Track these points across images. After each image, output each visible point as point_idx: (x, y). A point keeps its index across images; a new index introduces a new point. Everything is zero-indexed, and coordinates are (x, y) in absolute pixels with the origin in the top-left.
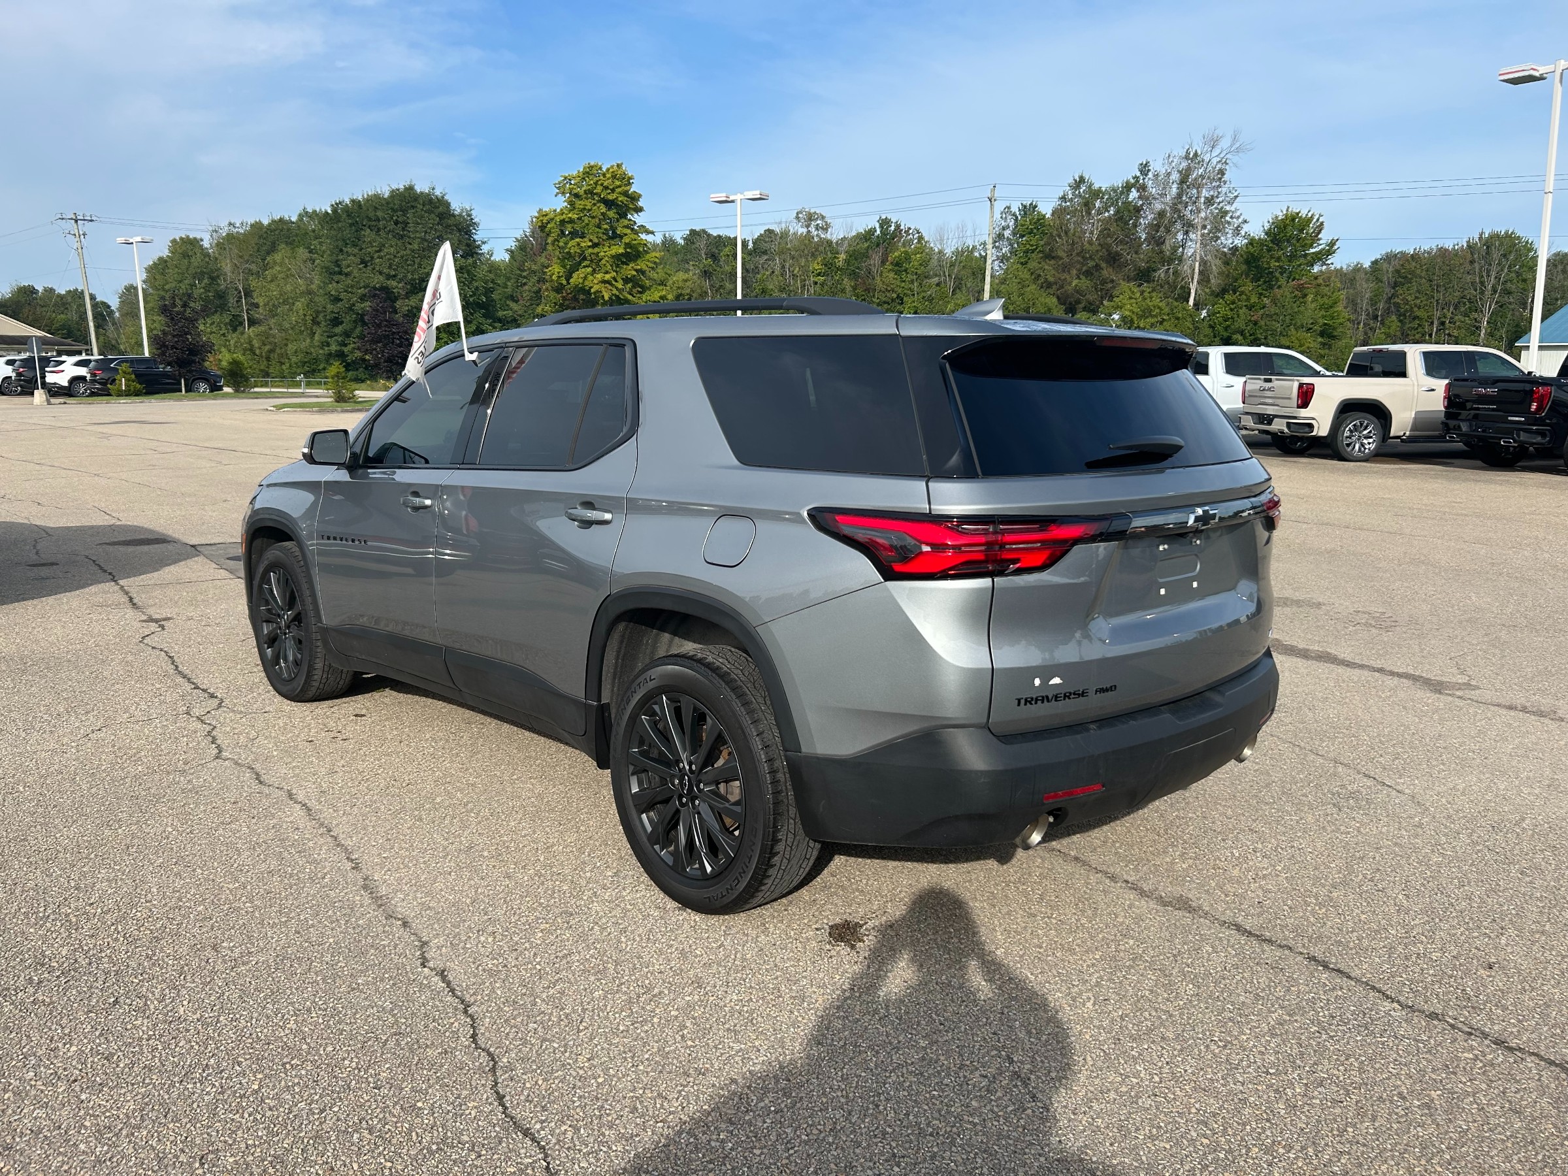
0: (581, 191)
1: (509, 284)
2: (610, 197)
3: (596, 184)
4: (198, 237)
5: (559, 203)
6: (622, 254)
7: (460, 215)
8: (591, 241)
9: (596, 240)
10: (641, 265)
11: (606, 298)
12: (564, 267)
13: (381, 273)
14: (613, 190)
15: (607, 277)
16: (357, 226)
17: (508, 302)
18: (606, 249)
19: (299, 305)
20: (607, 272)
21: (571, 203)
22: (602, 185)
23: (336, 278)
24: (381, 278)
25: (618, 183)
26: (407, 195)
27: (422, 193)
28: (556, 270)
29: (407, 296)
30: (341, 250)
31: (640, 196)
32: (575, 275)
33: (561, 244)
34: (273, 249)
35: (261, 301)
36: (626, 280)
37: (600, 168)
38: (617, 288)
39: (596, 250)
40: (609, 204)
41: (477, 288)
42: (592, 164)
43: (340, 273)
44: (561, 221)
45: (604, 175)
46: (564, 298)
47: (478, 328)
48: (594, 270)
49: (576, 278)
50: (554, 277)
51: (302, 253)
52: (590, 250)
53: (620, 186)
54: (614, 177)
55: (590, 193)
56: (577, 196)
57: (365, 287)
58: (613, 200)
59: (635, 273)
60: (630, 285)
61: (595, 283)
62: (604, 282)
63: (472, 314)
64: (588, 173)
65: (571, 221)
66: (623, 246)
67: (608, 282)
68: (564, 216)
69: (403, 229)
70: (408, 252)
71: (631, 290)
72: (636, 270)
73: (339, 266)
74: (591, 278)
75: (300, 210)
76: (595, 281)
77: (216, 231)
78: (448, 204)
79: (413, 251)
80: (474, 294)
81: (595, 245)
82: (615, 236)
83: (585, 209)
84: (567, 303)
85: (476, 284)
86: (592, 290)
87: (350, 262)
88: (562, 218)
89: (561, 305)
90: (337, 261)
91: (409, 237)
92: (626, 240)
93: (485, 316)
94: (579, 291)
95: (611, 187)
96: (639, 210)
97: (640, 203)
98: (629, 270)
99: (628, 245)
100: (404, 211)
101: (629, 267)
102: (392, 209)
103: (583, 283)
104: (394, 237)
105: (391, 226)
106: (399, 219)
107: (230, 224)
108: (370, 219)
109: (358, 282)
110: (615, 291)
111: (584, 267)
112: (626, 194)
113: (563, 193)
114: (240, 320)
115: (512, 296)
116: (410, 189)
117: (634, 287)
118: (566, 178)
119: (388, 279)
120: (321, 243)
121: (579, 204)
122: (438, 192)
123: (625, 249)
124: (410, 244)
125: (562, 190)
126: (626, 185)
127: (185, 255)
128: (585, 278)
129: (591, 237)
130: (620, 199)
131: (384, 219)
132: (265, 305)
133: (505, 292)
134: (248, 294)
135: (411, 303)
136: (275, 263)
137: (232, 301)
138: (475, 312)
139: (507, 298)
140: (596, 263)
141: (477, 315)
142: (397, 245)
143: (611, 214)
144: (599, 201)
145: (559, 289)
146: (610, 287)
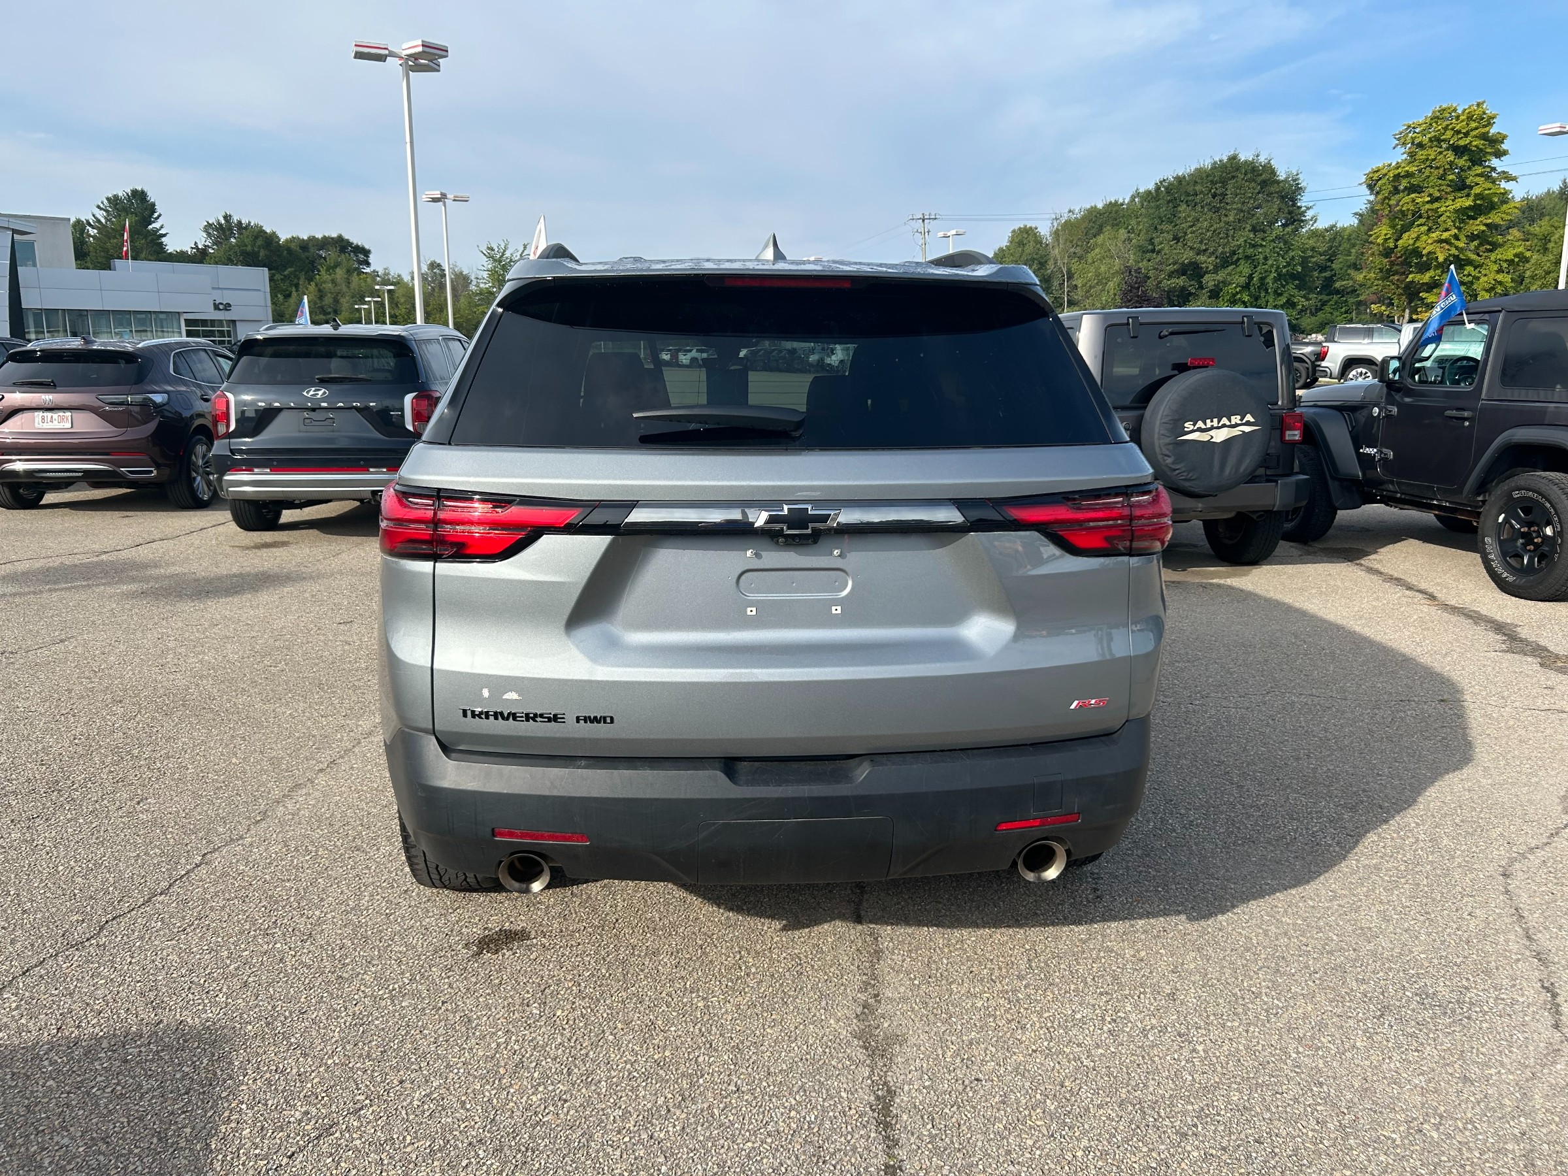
0: (1425, 140)
1: (1353, 251)
2: (1462, 143)
3: (1446, 129)
4: (1034, 226)
5: (1398, 156)
6: (1470, 208)
7: (1286, 181)
8: (1430, 195)
9: (1437, 194)
10: (1494, 218)
11: (1441, 259)
12: (1393, 227)
13: (1191, 248)
14: (1466, 135)
15: (1445, 235)
16: (1174, 203)
17: (1349, 271)
18: (1449, 202)
19: (1111, 284)
20: (1447, 230)
21: (1412, 155)
22: (1453, 129)
23: (1148, 255)
24: (1191, 254)
25: (1473, 125)
26: (1229, 166)
27: (1246, 162)
28: (1384, 232)
29: (1216, 270)
30: (1156, 228)
31: (1505, 137)
32: (1405, 236)
33: (1392, 202)
34: (1100, 231)
35: (1079, 283)
36: (1472, 237)
37: (1455, 110)
38: (1457, 248)
39: (1436, 205)
40: (1459, 151)
41: (1293, 258)
42: (1444, 106)
43: (1153, 251)
44: (1395, 176)
45: (1458, 117)
46: (1392, 264)
47: (1288, 301)
48: (1430, 230)
49: (1407, 240)
50: (1380, 241)
51: (1123, 235)
52: (1427, 206)
53: (1476, 128)
54: (1470, 118)
55: (1437, 140)
56: (1421, 146)
57: (1174, 264)
58: (1466, 145)
59: (1483, 228)
60: (1476, 243)
61: (1427, 245)
62: (1441, 241)
63: (1283, 286)
64: (1438, 118)
65: (1409, 175)
66: (1471, 198)
67: (1446, 241)
68: (1400, 170)
69: (1221, 202)
70: (1222, 224)
71: (1477, 248)
72: (1486, 225)
73: (1152, 244)
74: (1424, 238)
75: (1132, 192)
76: (1430, 241)
77: (1056, 219)
78: (1273, 172)
79: (1227, 223)
80: (1288, 264)
81: (1434, 200)
82: (1461, 186)
83: (1427, 159)
84: (1395, 268)
85: (1291, 254)
86: (1424, 252)
87: (1163, 241)
88: (1397, 172)
89: (1388, 271)
90: (1152, 239)
91: (1226, 209)
92: (1477, 190)
93: (1299, 288)
94: (1410, 254)
95: (1464, 131)
96: (1500, 154)
97: (1504, 147)
98: (1477, 226)
99: (1478, 196)
100: (1224, 182)
101: (1478, 222)
102: (1212, 182)
103: (1414, 244)
104: (1210, 210)
105: (1209, 199)
106: (1218, 192)
107: (1070, 211)
108: (1188, 194)
109: (1167, 259)
110: (1454, 251)
111: (1418, 226)
112: (1484, 137)
113: (1404, 144)
114: (1061, 301)
115: (1355, 264)
116: (1233, 158)
117: (1481, 244)
118: (1409, 127)
119: (1198, 254)
120: (1138, 223)
121: (1421, 154)
122: (1262, 159)
123: (1474, 201)
124: (1226, 216)
125: (1402, 140)
126: (1485, 126)
127: (1021, 244)
128: (1418, 238)
129: (1431, 191)
130: (1474, 143)
131: (1201, 192)
132: (1083, 286)
133: (1347, 261)
134: (1070, 276)
135: (1218, 278)
136: (1096, 245)
137: (1056, 283)
138: (1287, 283)
139: (1349, 267)
140: (1434, 221)
141: (1290, 286)
142: (1211, 218)
143: (1461, 162)
144: (1447, 149)
145: (1387, 253)
146: (1447, 247)
